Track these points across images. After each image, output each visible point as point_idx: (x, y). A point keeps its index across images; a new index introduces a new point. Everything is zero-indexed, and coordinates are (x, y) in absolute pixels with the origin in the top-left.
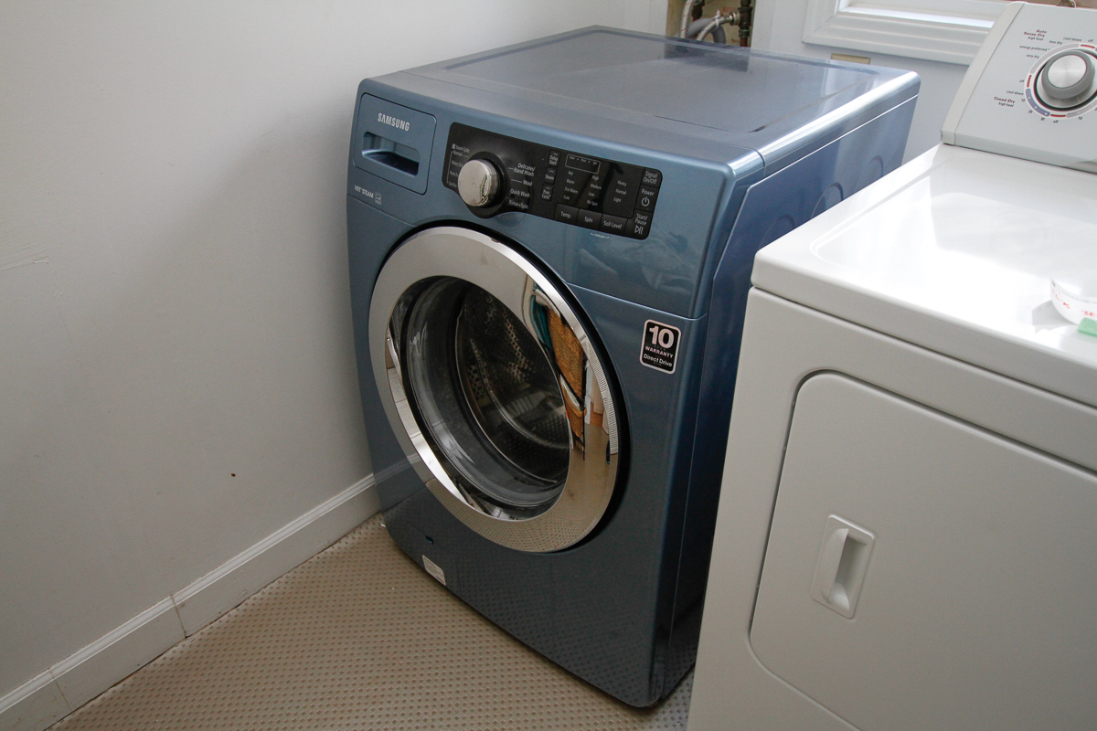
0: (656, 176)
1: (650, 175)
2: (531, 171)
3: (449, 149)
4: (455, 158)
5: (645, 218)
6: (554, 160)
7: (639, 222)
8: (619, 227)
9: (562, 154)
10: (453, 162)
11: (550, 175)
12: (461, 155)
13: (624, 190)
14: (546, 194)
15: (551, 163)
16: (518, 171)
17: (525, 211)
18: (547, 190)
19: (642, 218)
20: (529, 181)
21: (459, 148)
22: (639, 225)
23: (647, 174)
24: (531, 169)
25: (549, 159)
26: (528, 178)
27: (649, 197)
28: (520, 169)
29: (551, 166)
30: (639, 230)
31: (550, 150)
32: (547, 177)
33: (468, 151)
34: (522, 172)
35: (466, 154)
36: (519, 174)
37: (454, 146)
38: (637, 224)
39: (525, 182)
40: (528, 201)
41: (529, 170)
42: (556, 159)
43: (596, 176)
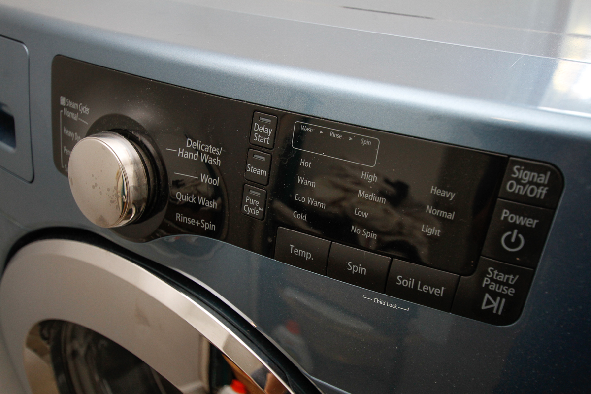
0: (544, 179)
1: (527, 176)
2: (213, 156)
3: (56, 107)
4: (68, 122)
5: (512, 279)
6: (263, 133)
7: (493, 287)
8: (439, 292)
9: (280, 117)
10: (66, 131)
11: (258, 164)
12: (76, 117)
13: (449, 211)
14: (253, 206)
15: (258, 139)
16: (187, 155)
17: (209, 233)
18: (253, 197)
19: (502, 277)
20: (214, 176)
21: (74, 106)
22: (494, 295)
23: (517, 172)
24: (214, 150)
25: (251, 131)
26: (211, 170)
27: (522, 229)
28: (190, 150)
29: (259, 147)
30: (498, 306)
31: (252, 112)
32: (252, 169)
33: (86, 110)
34: (195, 157)
35: (82, 116)
36: (190, 161)
37: (63, 101)
38: (486, 289)
39: (205, 178)
40: (215, 216)
41: (212, 154)
42: (269, 132)
43: (371, 172)
